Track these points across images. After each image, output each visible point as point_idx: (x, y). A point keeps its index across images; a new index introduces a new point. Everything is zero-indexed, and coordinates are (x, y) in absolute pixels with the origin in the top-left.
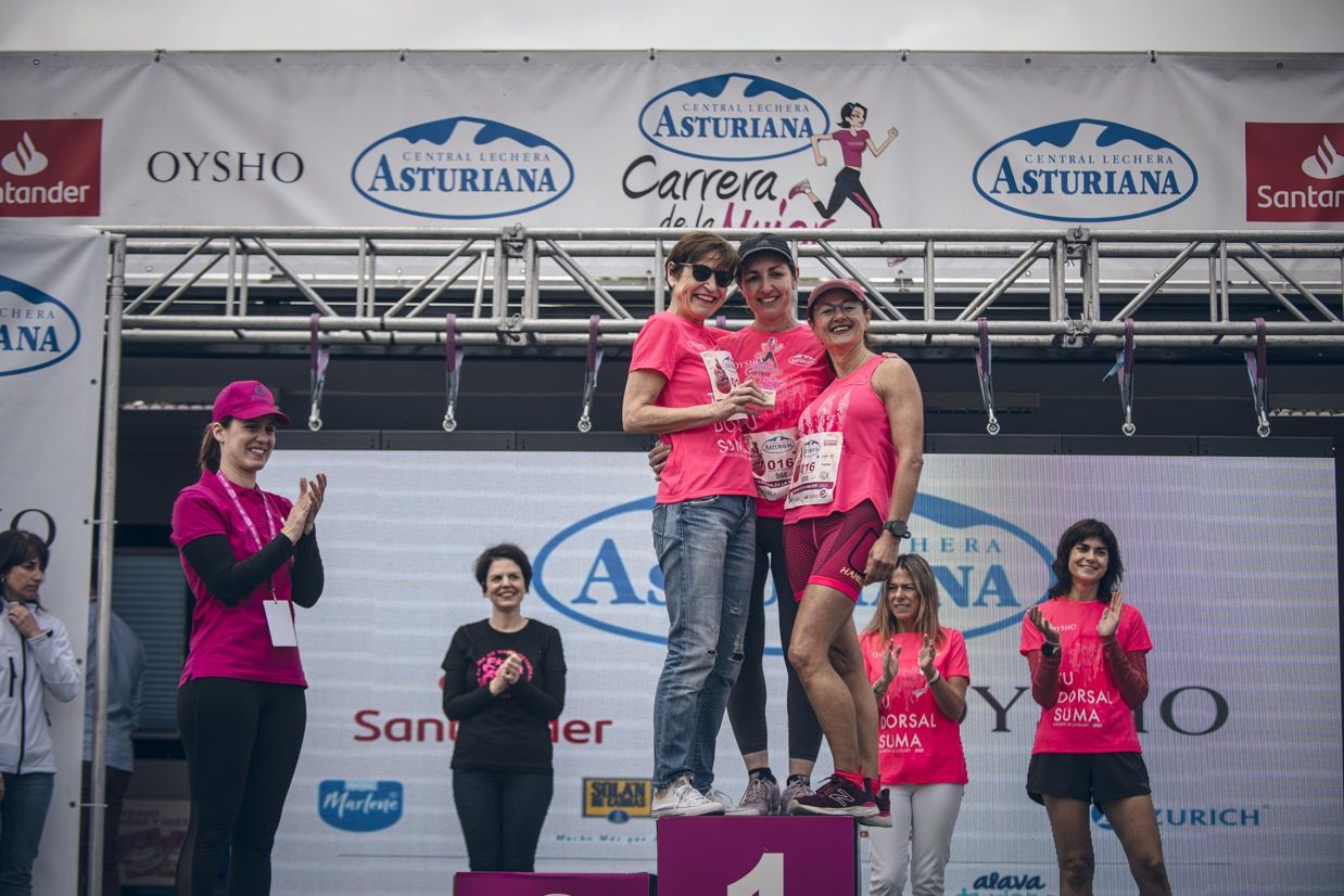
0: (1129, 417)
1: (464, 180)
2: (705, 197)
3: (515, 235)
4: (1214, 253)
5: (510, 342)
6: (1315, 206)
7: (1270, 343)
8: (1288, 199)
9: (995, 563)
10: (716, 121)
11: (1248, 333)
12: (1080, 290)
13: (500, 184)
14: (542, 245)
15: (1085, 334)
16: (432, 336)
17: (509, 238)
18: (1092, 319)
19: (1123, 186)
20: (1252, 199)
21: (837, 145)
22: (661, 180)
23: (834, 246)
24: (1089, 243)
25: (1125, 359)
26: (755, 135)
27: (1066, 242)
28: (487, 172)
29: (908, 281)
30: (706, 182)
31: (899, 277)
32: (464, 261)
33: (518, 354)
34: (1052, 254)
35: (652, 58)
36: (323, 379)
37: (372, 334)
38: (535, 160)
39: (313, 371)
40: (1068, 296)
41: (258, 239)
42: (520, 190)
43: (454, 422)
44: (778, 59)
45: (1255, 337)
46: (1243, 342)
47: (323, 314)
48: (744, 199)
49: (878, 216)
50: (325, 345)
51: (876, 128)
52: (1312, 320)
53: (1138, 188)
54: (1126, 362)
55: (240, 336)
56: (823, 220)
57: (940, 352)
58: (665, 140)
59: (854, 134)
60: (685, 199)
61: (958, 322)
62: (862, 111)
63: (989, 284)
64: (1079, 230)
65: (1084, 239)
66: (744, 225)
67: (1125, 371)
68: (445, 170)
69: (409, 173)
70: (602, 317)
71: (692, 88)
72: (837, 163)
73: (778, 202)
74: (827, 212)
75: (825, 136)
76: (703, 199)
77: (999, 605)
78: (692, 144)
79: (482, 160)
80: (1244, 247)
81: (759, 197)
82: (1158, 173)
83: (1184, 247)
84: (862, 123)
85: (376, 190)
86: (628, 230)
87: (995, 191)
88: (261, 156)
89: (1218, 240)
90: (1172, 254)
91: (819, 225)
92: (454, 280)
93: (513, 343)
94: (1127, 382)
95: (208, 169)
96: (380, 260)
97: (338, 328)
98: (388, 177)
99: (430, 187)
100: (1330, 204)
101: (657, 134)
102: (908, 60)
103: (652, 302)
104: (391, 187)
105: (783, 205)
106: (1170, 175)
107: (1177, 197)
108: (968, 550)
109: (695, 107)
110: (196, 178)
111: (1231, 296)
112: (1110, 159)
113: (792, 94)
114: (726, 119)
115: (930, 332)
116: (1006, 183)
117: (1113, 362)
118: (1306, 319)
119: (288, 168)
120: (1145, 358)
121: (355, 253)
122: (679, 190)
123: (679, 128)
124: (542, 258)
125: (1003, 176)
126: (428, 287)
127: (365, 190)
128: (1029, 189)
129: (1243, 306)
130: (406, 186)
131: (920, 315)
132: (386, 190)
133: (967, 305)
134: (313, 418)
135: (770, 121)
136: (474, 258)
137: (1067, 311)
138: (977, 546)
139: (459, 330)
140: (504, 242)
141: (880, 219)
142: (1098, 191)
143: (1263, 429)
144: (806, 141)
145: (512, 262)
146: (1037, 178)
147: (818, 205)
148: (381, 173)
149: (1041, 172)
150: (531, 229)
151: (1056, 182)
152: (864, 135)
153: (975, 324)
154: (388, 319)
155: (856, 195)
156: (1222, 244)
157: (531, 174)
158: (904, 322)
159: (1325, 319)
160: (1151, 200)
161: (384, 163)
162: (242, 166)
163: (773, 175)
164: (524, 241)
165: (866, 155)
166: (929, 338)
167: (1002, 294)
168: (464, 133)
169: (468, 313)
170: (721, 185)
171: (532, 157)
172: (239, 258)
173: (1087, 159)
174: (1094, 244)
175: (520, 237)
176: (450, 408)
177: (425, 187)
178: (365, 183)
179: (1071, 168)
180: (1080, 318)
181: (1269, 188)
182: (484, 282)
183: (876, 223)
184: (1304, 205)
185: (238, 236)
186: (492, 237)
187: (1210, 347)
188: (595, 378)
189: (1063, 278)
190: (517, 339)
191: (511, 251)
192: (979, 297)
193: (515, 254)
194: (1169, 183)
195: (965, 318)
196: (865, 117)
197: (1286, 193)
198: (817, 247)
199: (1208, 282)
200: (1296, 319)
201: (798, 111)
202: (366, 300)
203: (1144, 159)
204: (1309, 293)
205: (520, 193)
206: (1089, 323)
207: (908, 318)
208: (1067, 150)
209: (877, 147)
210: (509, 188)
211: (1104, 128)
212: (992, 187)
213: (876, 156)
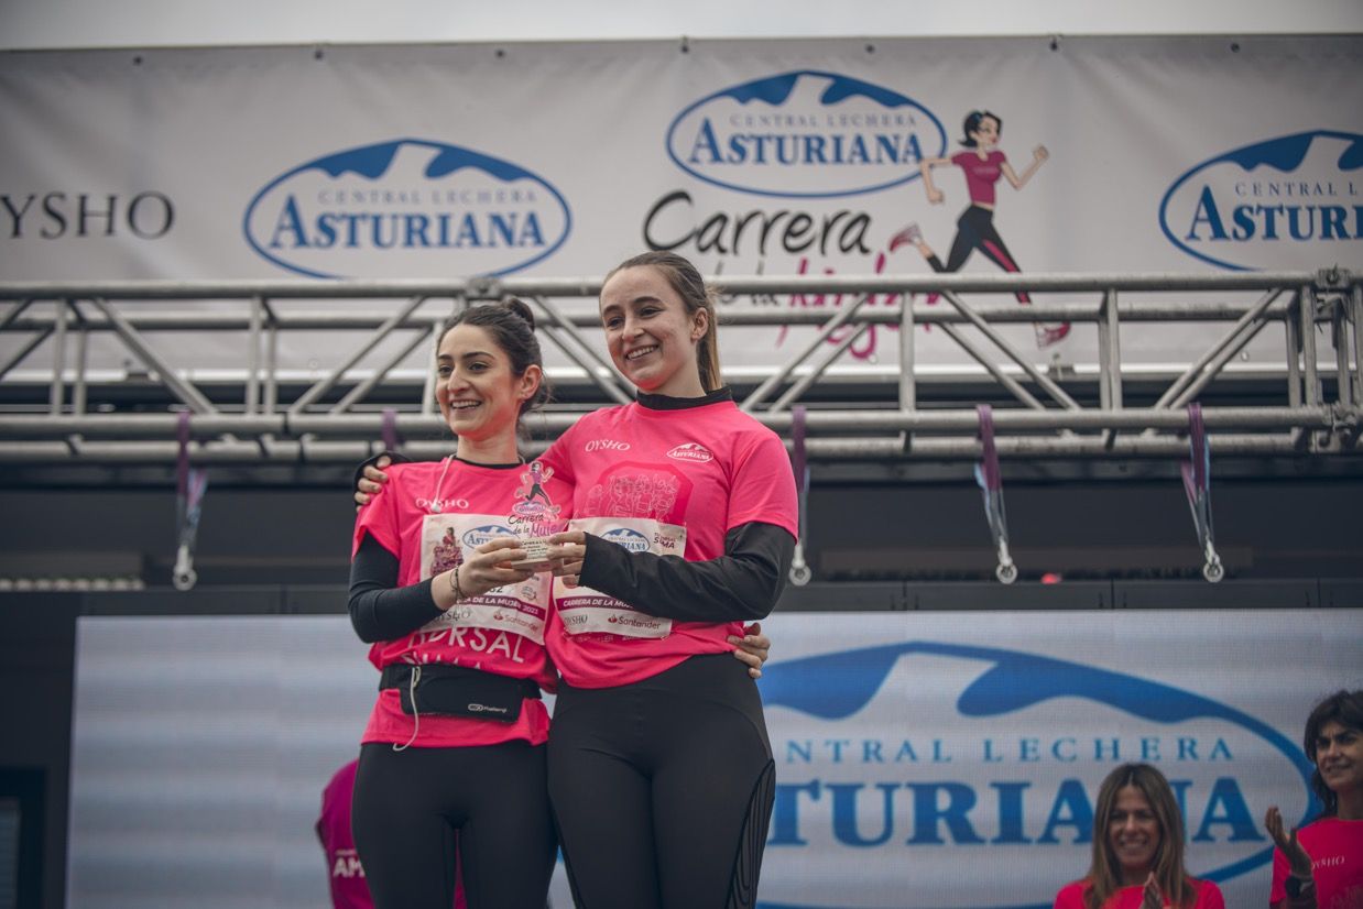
1: (410, 231)
2: (766, 250)
3: (484, 291)
9: (1225, 774)
10: (780, 141)
13: (462, 235)
15: (1350, 427)
16: (361, 447)
17: (474, 293)
21: (958, 173)
22: (700, 223)
23: (965, 302)
24: (1349, 291)
26: (838, 159)
27: (1315, 289)
28: (444, 220)
29: (1069, 370)
30: (767, 228)
31: (1053, 363)
32: (406, 337)
34: (1293, 315)
35: (685, 50)
36: (197, 512)
37: (275, 447)
38: (514, 200)
39: (180, 503)
40: (1319, 372)
41: (101, 302)
42: (492, 244)
44: (870, 49)
47: (198, 412)
48: (823, 251)
50: (201, 464)
51: (1015, 146)
55: (73, 451)
59: (983, 156)
60: (735, 251)
61: (1158, 411)
62: (993, 124)
64: (1334, 272)
65: (1342, 284)
68: (381, 216)
69: (329, 221)
71: (744, 93)
72: (959, 198)
73: (872, 259)
74: (947, 267)
75: (942, 161)
76: (762, 251)
77: (1233, 839)
78: (747, 173)
79: (436, 201)
81: (845, 250)
84: (994, 141)
85: (281, 246)
87: (1192, 236)
88: (112, 200)
95: (35, 219)
96: (285, 338)
97: (213, 434)
98: (297, 227)
99: (359, 241)
102: (1061, 48)
104: (301, 241)
105: (881, 261)
108: (1182, 755)
109: (749, 121)
110: (17, 232)
112: (1358, 189)
113: (891, 99)
114: (795, 138)
115: (1117, 428)
116: (1208, 225)
119: (151, 216)
121: (243, 326)
122: (727, 241)
123: (725, 149)
125: (1203, 214)
126: (351, 375)
127: (264, 247)
128: (1242, 232)
130: (324, 240)
132: (295, 246)
134: (183, 565)
135: (859, 141)
136: (420, 333)
137: (1320, 391)
138: (1197, 750)
139: (403, 436)
140: (469, 300)
142: (1343, 234)
144: (912, 167)
146: (1253, 217)
147: (933, 261)
148: (287, 222)
149: (1259, 208)
150: (510, 279)
151: (1282, 223)
152: (997, 158)
153: (1184, 414)
154: (295, 418)
157: (507, 221)
158: (1075, 412)
161: (291, 207)
162: (83, 215)
163: (864, 219)
165: (1002, 188)
166: (1111, 440)
167: (1212, 381)
168: (409, 165)
169: (419, 412)
170: (789, 232)
171: (509, 195)
172: (73, 339)
173: (1325, 189)
174: (1357, 292)
175: (493, 292)
177: (353, 241)
178: (263, 238)
179: (1302, 202)
180: (1340, 402)
185: (71, 298)
186: (451, 293)
192: (1183, 380)
195: (1169, 404)
196: (998, 131)
201: (900, 125)
202: (261, 400)
205: (492, 250)
206: (1355, 410)
207: (1083, 406)
208: (1295, 177)
209: (1017, 173)
210: (476, 242)
211: (1347, 144)
212: (1187, 232)
213: (1015, 187)
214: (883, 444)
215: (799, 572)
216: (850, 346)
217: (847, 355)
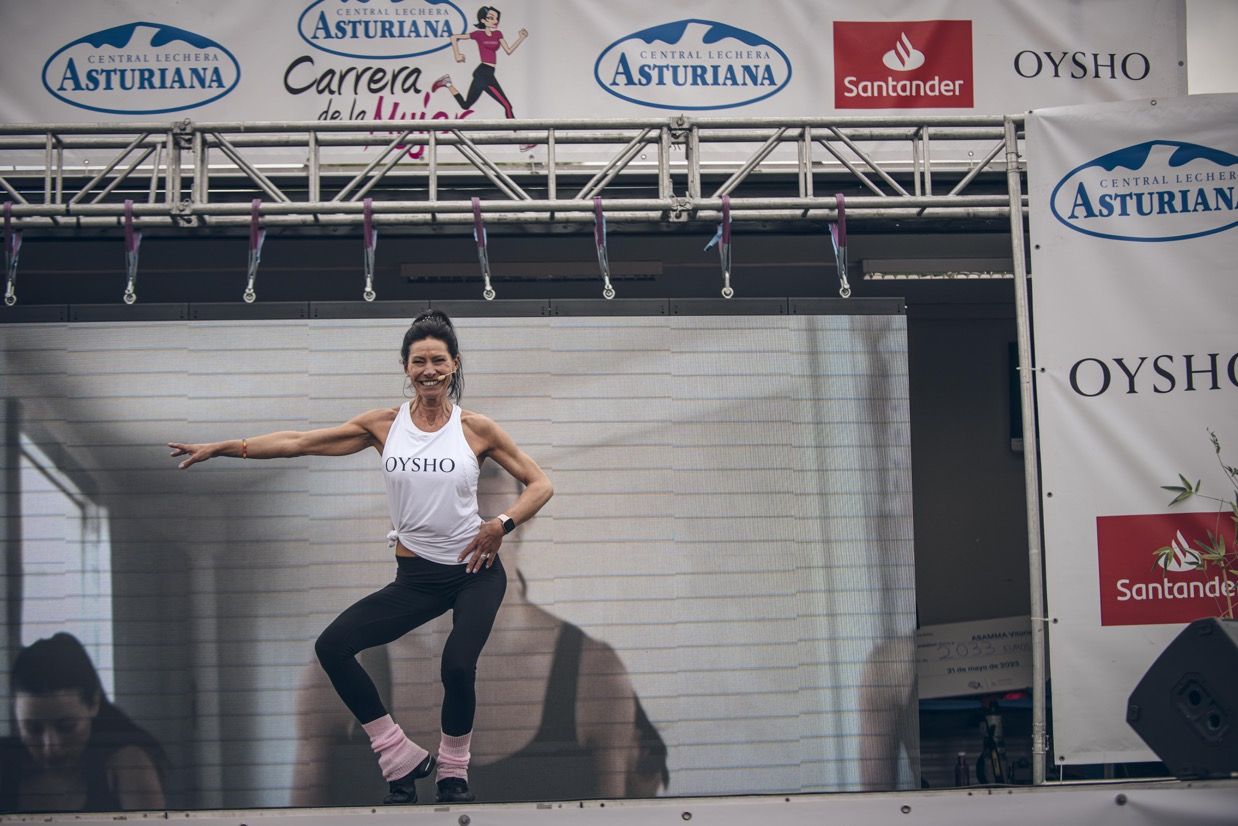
0: (727, 282)
1: (142, 79)
2: (358, 91)
3: (184, 129)
4: (801, 137)
5: (183, 223)
6: (895, 94)
7: (848, 216)
8: (871, 88)
10: (367, 23)
11: (831, 208)
12: (685, 171)
13: (174, 81)
14: (210, 138)
15: (687, 210)
16: (114, 219)
17: (179, 131)
18: (694, 197)
19: (726, 78)
20: (840, 89)
21: (474, 44)
22: (319, 77)
23: (466, 135)
24: (690, 130)
25: (724, 230)
26: (401, 35)
27: (670, 129)
28: (163, 72)
29: (538, 165)
30: (358, 78)
31: (530, 161)
32: (140, 153)
33: (192, 235)
34: (658, 140)
36: (17, 259)
37: (61, 220)
38: (205, 60)
39: (7, 253)
40: (672, 176)
42: (192, 87)
43: (134, 295)
45: (837, 211)
46: (828, 215)
47: (17, 202)
48: (392, 93)
49: (511, 107)
50: (19, 229)
51: (509, 29)
52: (888, 194)
53: (740, 80)
54: (723, 235)
56: (462, 111)
57: (565, 227)
58: (322, 42)
59: (489, 34)
60: (340, 94)
61: (577, 201)
62: (495, 14)
63: (604, 166)
64: (681, 119)
65: (686, 126)
66: (392, 117)
67: (724, 242)
68: (125, 70)
69: (94, 74)
70: (263, 201)
72: (475, 60)
73: (422, 96)
74: (466, 103)
75: (463, 36)
76: (356, 93)
78: (346, 44)
79: (158, 60)
80: (826, 132)
81: (406, 91)
82: (757, 67)
83: (773, 132)
84: (496, 24)
85: (65, 90)
86: (284, 123)
87: (614, 83)
89: (803, 125)
90: (764, 139)
91: (459, 116)
92: (133, 170)
93: (186, 225)
94: (725, 251)
96: (66, 153)
97: (30, 214)
98: (75, 78)
99: (112, 86)
100: (908, 93)
101: (315, 37)
103: (307, 186)
104: (78, 87)
105: (427, 98)
106: (768, 69)
107: (774, 88)
109: (348, 11)
111: (814, 175)
112: (715, 54)
114: (376, 22)
115: (553, 210)
116: (624, 76)
117: (714, 233)
118: (881, 193)
120: (741, 230)
121: (42, 146)
123: (333, 30)
124: (211, 149)
125: (621, 70)
126: (108, 176)
127: (55, 89)
128: (644, 81)
129: (825, 184)
130: (91, 86)
131: (544, 195)
132: (74, 90)
133: (584, 185)
134: (10, 292)
135: (414, 23)
136: (150, 150)
137: (673, 189)
139: (138, 214)
140: (174, 135)
141: (514, 110)
142: (704, 83)
143: (845, 290)
144: (446, 40)
145: (184, 153)
146: (651, 72)
147: (458, 97)
148: (69, 75)
149: (655, 66)
150: (199, 124)
151: (668, 75)
152: (498, 35)
153: (592, 203)
154: (73, 206)
155: (492, 88)
156: (807, 129)
157: (202, 72)
158: (529, 201)
159: (897, 194)
160: (752, 91)
161: (71, 65)
163: (417, 71)
164: (193, 134)
165: (500, 53)
166: (552, 216)
167: (616, 176)
168: (142, 38)
169: (144, 199)
170: (372, 80)
171: (202, 57)
173: (694, 55)
174: (695, 130)
175: (188, 130)
176: (130, 283)
177: (108, 87)
178: (54, 84)
179: (680, 62)
180: (685, 196)
181: (854, 79)
182: (160, 171)
183: (509, 114)
184: (885, 94)
186: (164, 131)
187: (799, 220)
188: (259, 255)
189: (668, 160)
190: (189, 221)
191: (183, 144)
192: (595, 179)
193: (187, 145)
194: (766, 76)
196: (498, 19)
197: (869, 84)
198: (450, 136)
199: (797, 162)
200: (875, 194)
201: (441, 14)
202: (54, 187)
203: (745, 55)
204: (883, 171)
205: (192, 90)
206: (691, 201)
207: (533, 198)
208: (677, 47)
209: (510, 46)
210: (182, 86)
211: (709, 27)
212: (611, 81)
213: (509, 54)
214: (420, 217)
215: (369, 294)
216: (408, 151)
217: (407, 155)
